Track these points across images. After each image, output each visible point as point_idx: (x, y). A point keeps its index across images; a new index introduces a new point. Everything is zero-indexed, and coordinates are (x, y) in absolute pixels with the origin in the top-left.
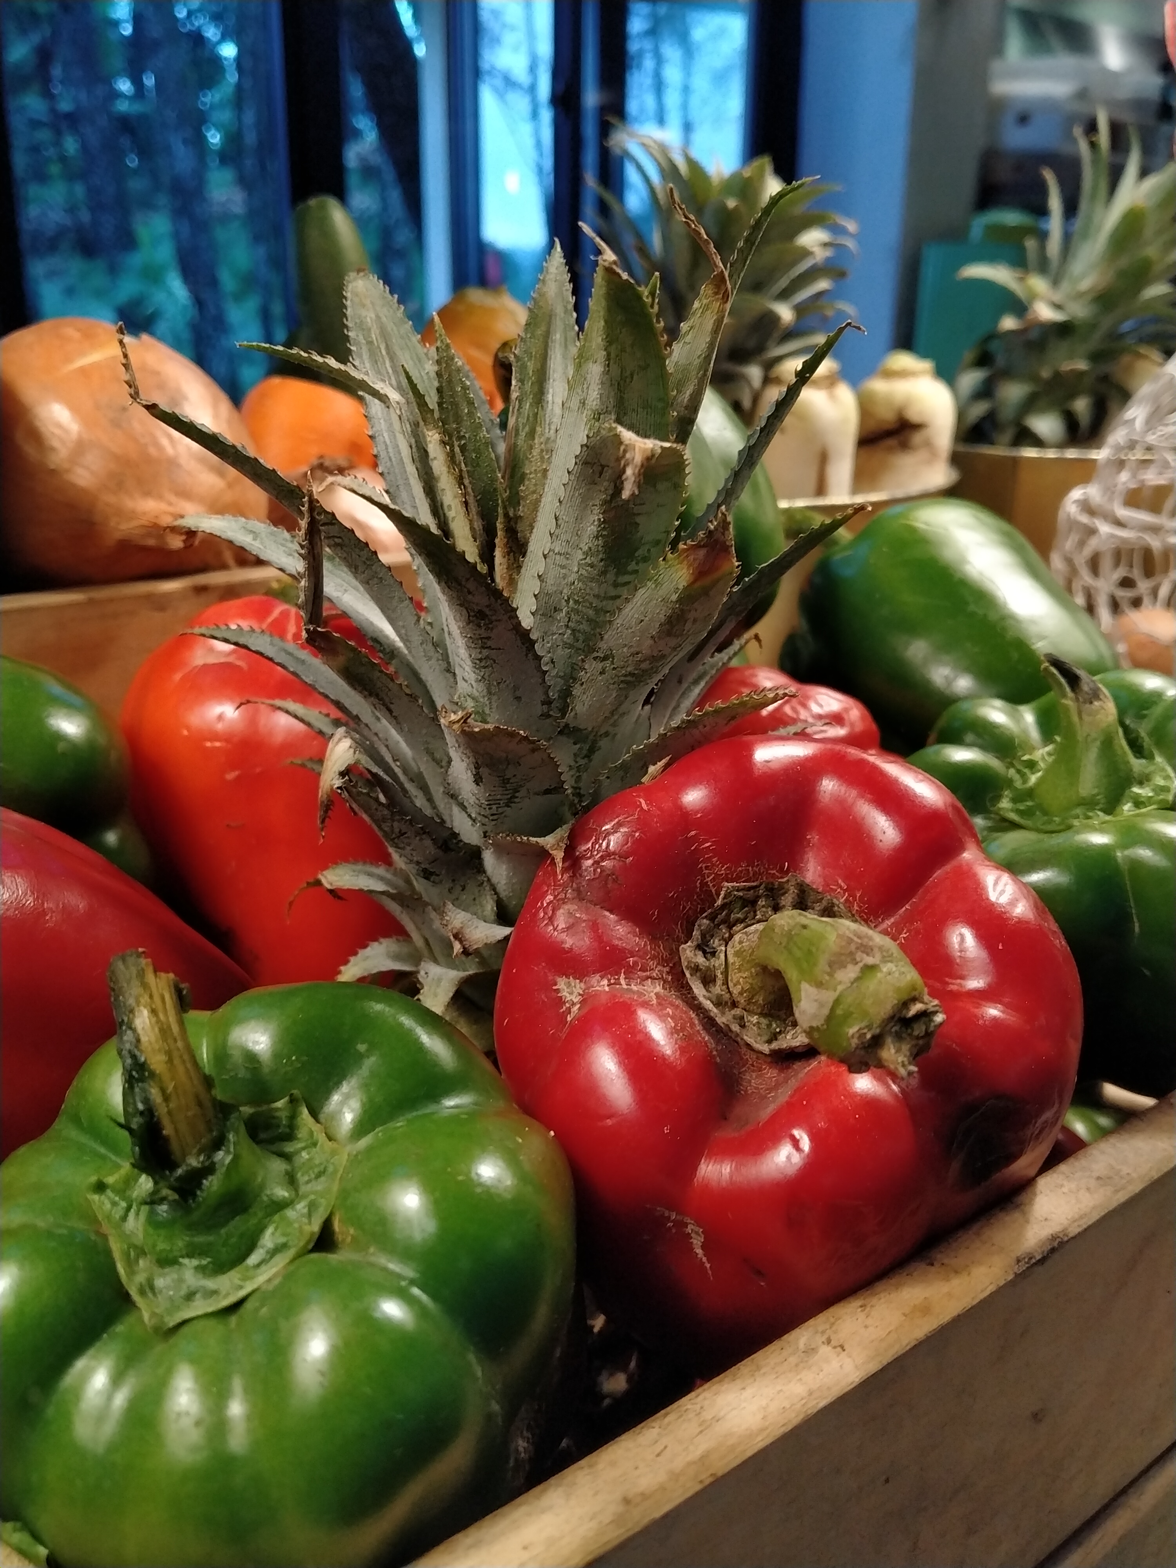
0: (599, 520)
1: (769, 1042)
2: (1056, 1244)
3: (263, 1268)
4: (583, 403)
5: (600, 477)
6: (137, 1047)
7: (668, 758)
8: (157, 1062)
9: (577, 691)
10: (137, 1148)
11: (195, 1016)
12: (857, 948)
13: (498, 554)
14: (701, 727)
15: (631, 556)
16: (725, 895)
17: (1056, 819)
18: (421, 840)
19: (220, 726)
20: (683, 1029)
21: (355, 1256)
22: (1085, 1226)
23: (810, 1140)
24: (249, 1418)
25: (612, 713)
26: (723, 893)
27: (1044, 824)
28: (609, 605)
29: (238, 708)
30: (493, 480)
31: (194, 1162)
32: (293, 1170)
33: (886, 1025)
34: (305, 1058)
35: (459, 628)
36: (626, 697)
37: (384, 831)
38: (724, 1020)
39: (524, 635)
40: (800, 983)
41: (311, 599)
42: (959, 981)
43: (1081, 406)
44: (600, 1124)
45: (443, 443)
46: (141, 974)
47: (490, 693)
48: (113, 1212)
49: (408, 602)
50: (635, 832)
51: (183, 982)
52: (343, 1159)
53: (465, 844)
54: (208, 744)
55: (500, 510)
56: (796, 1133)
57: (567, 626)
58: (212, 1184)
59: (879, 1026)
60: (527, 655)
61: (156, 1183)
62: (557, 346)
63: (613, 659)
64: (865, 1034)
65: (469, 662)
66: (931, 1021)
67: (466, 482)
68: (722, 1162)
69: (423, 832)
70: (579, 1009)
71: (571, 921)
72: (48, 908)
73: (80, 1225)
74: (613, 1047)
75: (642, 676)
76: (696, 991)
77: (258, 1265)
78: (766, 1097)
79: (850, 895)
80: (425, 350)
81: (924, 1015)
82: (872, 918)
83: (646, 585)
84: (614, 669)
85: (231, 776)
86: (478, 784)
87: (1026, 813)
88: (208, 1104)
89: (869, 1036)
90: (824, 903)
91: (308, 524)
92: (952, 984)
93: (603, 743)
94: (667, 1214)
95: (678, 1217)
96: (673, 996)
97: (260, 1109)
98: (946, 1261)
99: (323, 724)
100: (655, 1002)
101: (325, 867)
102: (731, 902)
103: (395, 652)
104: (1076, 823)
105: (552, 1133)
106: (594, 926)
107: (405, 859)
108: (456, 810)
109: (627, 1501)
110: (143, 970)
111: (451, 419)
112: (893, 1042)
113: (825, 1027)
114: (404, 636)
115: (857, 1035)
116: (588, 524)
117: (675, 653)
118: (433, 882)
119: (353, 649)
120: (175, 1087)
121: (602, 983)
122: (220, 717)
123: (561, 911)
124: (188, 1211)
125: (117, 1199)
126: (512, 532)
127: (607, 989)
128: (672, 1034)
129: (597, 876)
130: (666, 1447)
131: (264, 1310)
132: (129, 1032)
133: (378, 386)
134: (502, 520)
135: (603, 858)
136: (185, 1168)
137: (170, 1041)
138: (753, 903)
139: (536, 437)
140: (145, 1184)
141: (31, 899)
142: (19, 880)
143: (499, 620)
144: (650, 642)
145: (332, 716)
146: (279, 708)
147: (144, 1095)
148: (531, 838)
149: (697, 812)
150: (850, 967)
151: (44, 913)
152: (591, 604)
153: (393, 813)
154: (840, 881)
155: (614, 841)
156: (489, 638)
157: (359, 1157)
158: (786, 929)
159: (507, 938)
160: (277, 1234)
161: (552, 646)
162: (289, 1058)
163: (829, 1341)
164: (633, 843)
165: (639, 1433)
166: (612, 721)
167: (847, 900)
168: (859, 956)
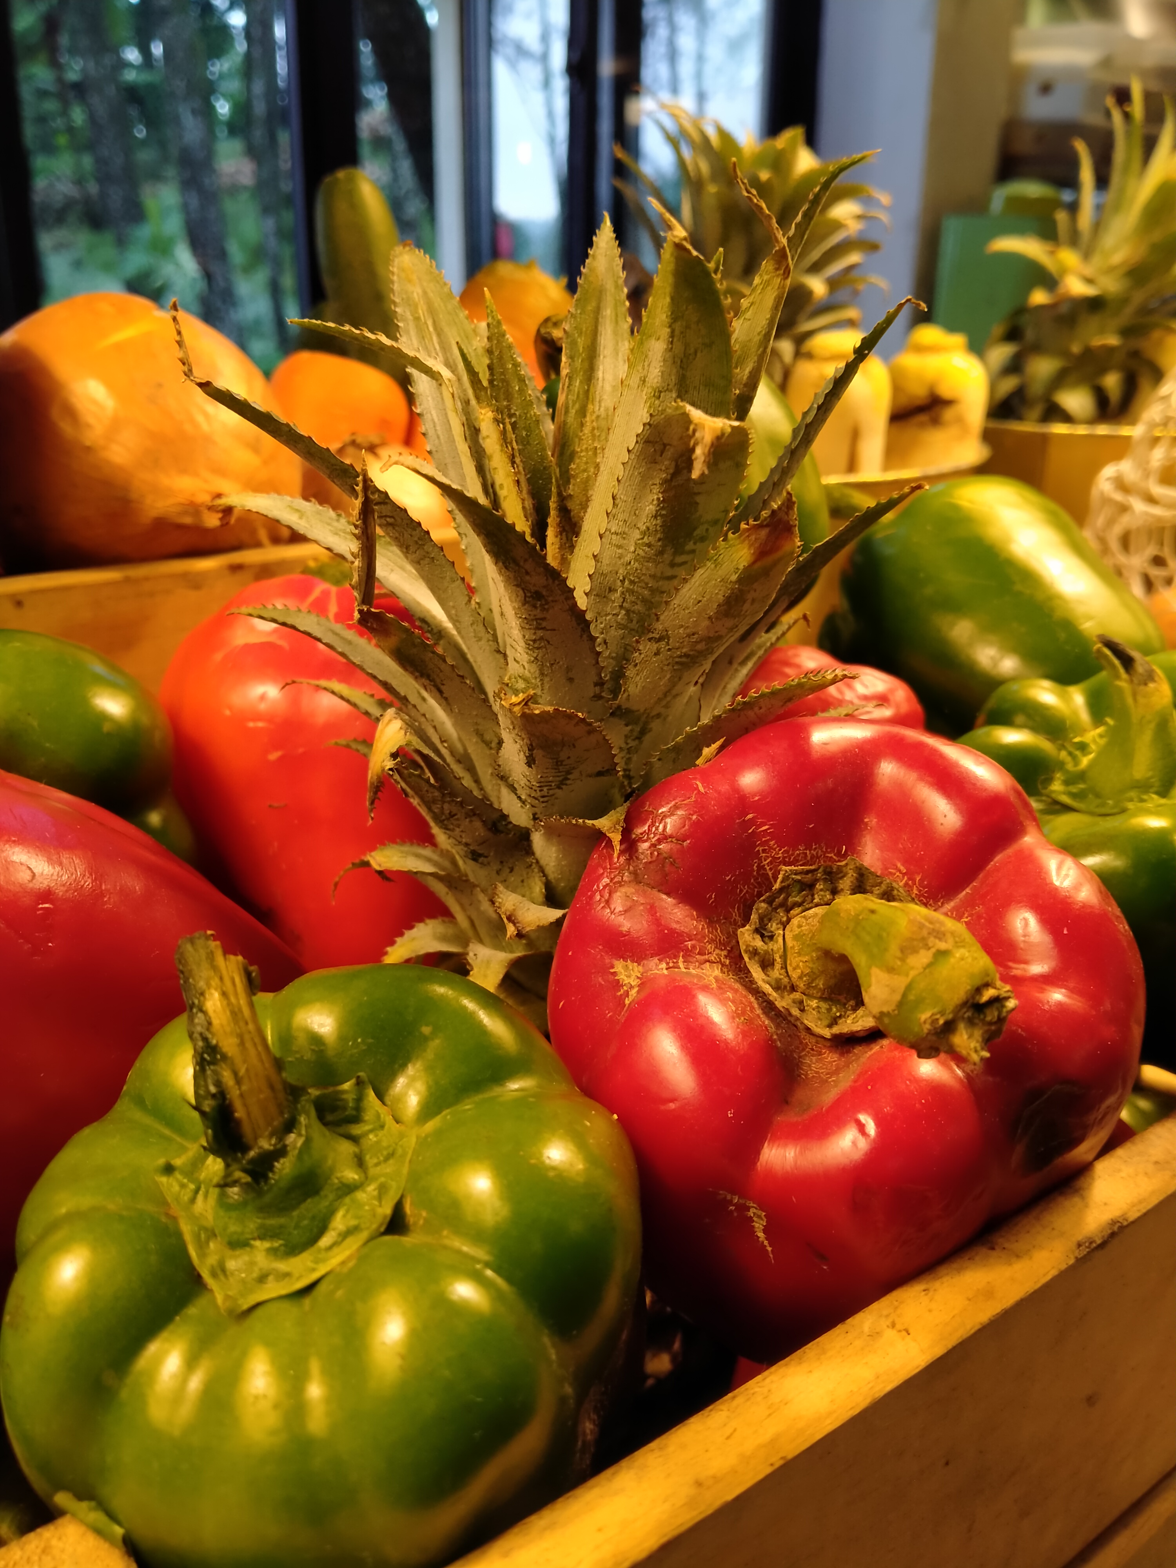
0: (658, 499)
1: (830, 1026)
2: (1116, 1228)
3: (336, 1250)
4: (643, 381)
5: (661, 456)
6: (208, 1030)
7: (722, 740)
8: (228, 1045)
9: (630, 672)
10: (210, 1131)
11: (264, 998)
12: (929, 933)
13: (551, 534)
14: (756, 709)
15: (689, 535)
16: (783, 879)
17: (1110, 802)
18: (471, 821)
19: (263, 707)
20: (744, 1013)
21: (428, 1239)
22: (1144, 1211)
23: (876, 1124)
24: (328, 1400)
25: (665, 695)
26: (780, 877)
27: (1097, 806)
28: (664, 585)
29: (283, 688)
30: (543, 458)
31: (266, 1144)
32: (361, 1151)
33: (960, 1010)
34: (370, 1041)
35: (514, 608)
36: (680, 679)
37: (434, 813)
38: (784, 1004)
39: (579, 616)
40: (870, 968)
41: (364, 579)
42: (1022, 966)
43: (1112, 381)
44: (662, 1107)
45: (497, 421)
46: (211, 957)
47: (542, 674)
48: (182, 1193)
49: (459, 581)
50: (692, 815)
51: (251, 964)
52: (411, 1141)
53: (515, 825)
54: (251, 724)
55: (554, 490)
56: (863, 1118)
57: (621, 607)
58: (284, 1168)
59: (953, 1012)
60: (581, 636)
61: (227, 1166)
62: (608, 322)
63: (669, 640)
64: (937, 1019)
65: (522, 643)
66: (1003, 1006)
67: (518, 460)
68: (786, 1145)
69: (472, 814)
70: (638, 992)
71: (629, 904)
72: (106, 889)
73: (150, 1208)
74: (674, 1031)
75: (697, 657)
76: (754, 975)
77: (330, 1248)
78: (827, 1081)
79: (909, 879)
80: (473, 326)
81: (997, 1001)
82: (931, 902)
83: (705, 566)
84: (669, 650)
85: (274, 756)
86: (530, 766)
87: (1078, 796)
88: (279, 1086)
89: (941, 1022)
90: (884, 887)
91: (362, 503)
92: (1017, 969)
93: (655, 725)
94: (729, 1197)
95: (741, 1201)
96: (731, 980)
97: (326, 1091)
98: (1006, 1245)
99: (368, 704)
100: (714, 985)
101: (373, 849)
102: (789, 885)
103: (443, 633)
104: (1130, 805)
105: (615, 1116)
106: (652, 909)
107: (454, 841)
108: (505, 791)
109: (699, 1484)
110: (212, 952)
111: (502, 397)
112: (966, 1028)
113: (896, 1012)
114: (454, 617)
115: (929, 1021)
116: (647, 504)
117: (731, 634)
118: (482, 863)
119: (406, 630)
120: (247, 1070)
121: (660, 967)
122: (263, 697)
123: (618, 894)
124: (260, 1194)
125: (185, 1181)
126: (564, 511)
127: (665, 972)
128: (733, 1018)
129: (654, 859)
130: (735, 1430)
131: (340, 1293)
132: (200, 1015)
133: (429, 362)
134: (555, 499)
135: (659, 841)
136: (257, 1151)
137: (242, 1024)
138: (811, 886)
139: (588, 415)
140: (214, 1166)
141: (90, 880)
142: (77, 861)
143: (556, 601)
144: (707, 623)
145: (377, 697)
146: (325, 689)
147: (215, 1077)
148: (587, 821)
149: (755, 795)
150: (923, 952)
151: (102, 895)
152: (647, 584)
153: (444, 795)
154: (899, 865)
155: (670, 825)
156: (544, 619)
157: (429, 1139)
158: (853, 913)
159: (559, 922)
160: (349, 1216)
161: (605, 626)
162: (355, 1040)
163: (893, 1325)
164: (691, 826)
165: (708, 1416)
166: (664, 703)
167: (906, 884)
168: (932, 941)
